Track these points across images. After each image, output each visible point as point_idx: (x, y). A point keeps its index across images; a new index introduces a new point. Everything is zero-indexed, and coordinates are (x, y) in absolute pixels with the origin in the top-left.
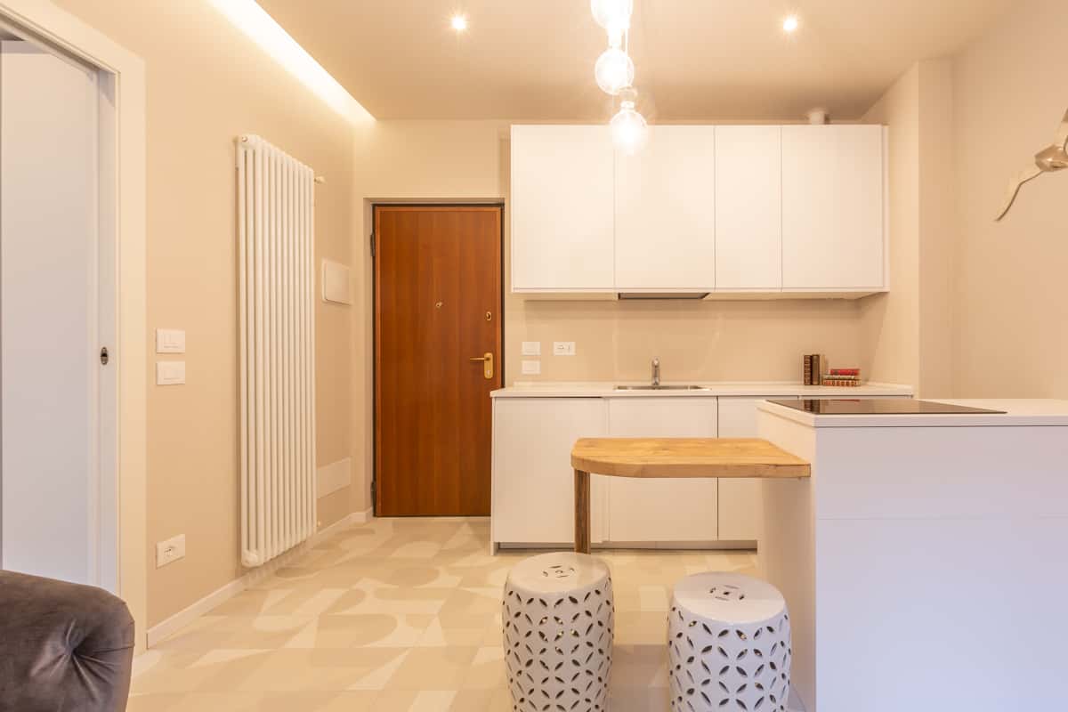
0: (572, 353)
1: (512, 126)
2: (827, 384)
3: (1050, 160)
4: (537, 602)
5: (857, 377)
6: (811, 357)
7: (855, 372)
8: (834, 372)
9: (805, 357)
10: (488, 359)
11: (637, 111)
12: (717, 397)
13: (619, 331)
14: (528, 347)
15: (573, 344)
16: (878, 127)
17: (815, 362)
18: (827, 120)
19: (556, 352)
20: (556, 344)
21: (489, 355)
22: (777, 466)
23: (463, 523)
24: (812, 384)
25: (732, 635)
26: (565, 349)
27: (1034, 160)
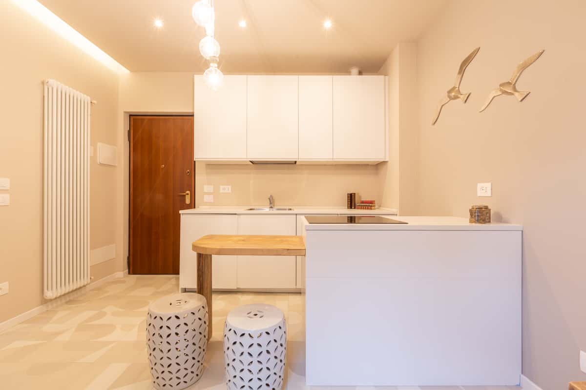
0: (230, 191)
1: (195, 76)
2: (358, 208)
3: (453, 94)
4: (158, 318)
5: (373, 205)
6: (351, 194)
7: (372, 202)
8: (362, 202)
9: (348, 194)
10: (187, 194)
11: (218, 68)
12: (296, 214)
13: (254, 180)
14: (208, 188)
15: (230, 187)
16: (382, 77)
17: (353, 197)
18: (360, 73)
19: (221, 191)
20: (222, 187)
21: (188, 192)
22: (288, 250)
23: (172, 278)
24: (351, 208)
25: (246, 336)
26: (226, 189)
27: (447, 94)
